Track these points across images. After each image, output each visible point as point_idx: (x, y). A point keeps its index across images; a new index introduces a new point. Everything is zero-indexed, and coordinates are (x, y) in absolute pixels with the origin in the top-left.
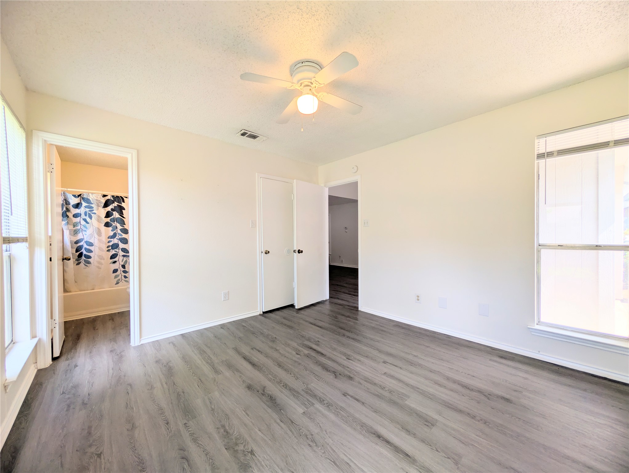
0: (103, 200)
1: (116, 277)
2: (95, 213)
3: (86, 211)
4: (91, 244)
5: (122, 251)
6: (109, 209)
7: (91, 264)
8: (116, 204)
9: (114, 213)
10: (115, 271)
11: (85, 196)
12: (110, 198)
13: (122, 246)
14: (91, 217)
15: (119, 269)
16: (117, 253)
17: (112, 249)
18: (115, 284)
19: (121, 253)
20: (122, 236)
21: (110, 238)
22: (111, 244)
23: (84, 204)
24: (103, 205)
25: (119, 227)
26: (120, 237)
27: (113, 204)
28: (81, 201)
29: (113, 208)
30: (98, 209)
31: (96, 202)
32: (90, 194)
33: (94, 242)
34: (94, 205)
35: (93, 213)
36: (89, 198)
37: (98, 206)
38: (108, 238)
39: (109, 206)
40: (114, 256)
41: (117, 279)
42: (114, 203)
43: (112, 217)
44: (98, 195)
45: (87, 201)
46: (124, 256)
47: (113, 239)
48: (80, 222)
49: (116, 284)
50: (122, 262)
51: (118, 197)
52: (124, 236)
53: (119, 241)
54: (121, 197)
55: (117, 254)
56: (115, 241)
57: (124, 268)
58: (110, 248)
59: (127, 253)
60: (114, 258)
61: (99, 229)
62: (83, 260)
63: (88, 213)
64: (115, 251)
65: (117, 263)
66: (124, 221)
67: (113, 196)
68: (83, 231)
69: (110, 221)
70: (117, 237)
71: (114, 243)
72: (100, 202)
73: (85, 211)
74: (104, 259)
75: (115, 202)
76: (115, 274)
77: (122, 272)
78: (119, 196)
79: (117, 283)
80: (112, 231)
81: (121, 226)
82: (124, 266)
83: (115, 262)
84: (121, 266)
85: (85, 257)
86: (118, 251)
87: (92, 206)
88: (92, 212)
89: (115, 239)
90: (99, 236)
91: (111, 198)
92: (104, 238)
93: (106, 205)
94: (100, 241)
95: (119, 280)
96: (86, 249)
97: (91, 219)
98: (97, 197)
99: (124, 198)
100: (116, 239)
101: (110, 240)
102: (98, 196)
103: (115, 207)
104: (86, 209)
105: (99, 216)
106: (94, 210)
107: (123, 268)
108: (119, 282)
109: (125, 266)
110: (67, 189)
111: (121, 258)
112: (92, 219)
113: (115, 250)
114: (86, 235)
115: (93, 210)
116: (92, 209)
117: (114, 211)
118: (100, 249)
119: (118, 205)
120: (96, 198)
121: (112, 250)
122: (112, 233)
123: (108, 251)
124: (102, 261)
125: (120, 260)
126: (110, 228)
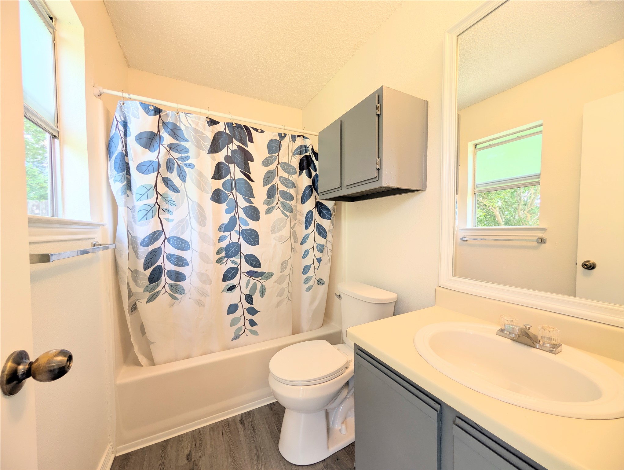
0: (210, 133)
1: (234, 323)
2: (191, 166)
3: (171, 157)
4: (182, 245)
5: (247, 261)
6: (221, 156)
7: (184, 293)
8: (235, 145)
9: (232, 166)
10: (232, 309)
11: (169, 118)
12: (222, 130)
13: (246, 249)
14: (182, 176)
15: (240, 305)
16: (236, 266)
17: (228, 256)
18: (232, 340)
19: (246, 267)
20: (248, 225)
21: (223, 229)
22: (224, 244)
23: (167, 139)
24: (208, 145)
25: (242, 203)
26: (244, 227)
27: (230, 146)
28: (159, 131)
29: (230, 154)
30: (198, 156)
31: (195, 137)
32: (181, 114)
33: (191, 240)
34: (189, 143)
35: (187, 165)
36: (178, 124)
37: (199, 147)
38: (219, 230)
39: (221, 150)
40: (229, 275)
41: (236, 327)
42: (233, 142)
43: (228, 177)
44: (199, 119)
45: (175, 131)
46: (251, 274)
47: (229, 233)
48: (156, 185)
49: (234, 339)
50: (247, 287)
51: (239, 126)
52: (252, 225)
53: (241, 237)
54: (246, 127)
55: (238, 269)
56: (234, 237)
57: (249, 303)
58: (223, 254)
59: (256, 267)
60: (231, 280)
61: (200, 206)
62: (167, 286)
63: (176, 165)
64: (234, 262)
65: (237, 290)
66: (251, 188)
67: (229, 125)
68: (161, 211)
69: (222, 189)
70: (237, 228)
71: (231, 242)
72: (204, 138)
73: (168, 157)
74: (211, 283)
75: (234, 140)
76: (232, 316)
77: (245, 310)
78: (242, 123)
79: (236, 337)
80: (227, 212)
81: (245, 199)
82: (249, 299)
83: (231, 288)
84: (243, 297)
85: (170, 277)
86: (238, 261)
87: (187, 146)
88: (185, 162)
89: (233, 232)
90: (201, 226)
91: (225, 129)
92: (212, 232)
93: (215, 148)
94: (203, 237)
95: (240, 329)
96: (169, 257)
97: (184, 180)
98: (197, 124)
99: (252, 130)
100: (236, 231)
101: (222, 234)
102: (199, 122)
103: (233, 151)
104: (170, 151)
105: (200, 175)
106: (190, 157)
107: (247, 302)
108: (240, 335)
109: (253, 297)
110: (129, 94)
111: (245, 279)
112: (187, 180)
113: (233, 259)
114: (168, 220)
115: (187, 158)
116: (186, 155)
117: (232, 164)
118: (203, 257)
119: (239, 147)
120: (193, 126)
121: (226, 259)
122: (226, 219)
123: (219, 261)
124: (207, 287)
125: (243, 284)
126: (224, 206)
